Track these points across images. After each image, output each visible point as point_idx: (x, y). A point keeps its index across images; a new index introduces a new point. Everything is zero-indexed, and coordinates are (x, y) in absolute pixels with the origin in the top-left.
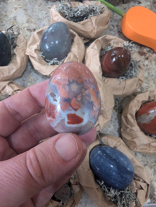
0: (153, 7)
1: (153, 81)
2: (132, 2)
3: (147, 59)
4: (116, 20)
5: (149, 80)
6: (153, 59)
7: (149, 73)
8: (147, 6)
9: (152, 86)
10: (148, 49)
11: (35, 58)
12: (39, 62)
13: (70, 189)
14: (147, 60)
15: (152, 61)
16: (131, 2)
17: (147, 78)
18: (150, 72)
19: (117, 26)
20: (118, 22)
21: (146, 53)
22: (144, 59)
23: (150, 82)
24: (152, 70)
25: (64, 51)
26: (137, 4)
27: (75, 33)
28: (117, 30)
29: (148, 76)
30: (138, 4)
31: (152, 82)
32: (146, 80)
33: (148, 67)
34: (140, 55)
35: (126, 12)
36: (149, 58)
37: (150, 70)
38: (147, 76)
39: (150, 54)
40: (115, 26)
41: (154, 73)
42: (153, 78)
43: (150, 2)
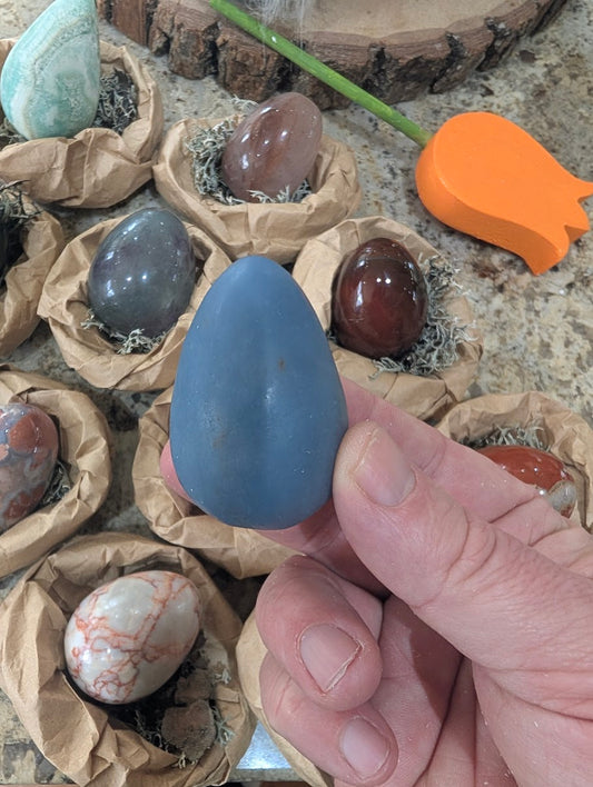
0: (534, 108)
1: (517, 367)
2: (463, 90)
3: (501, 289)
4: (404, 151)
5: (504, 363)
6: (521, 291)
7: (503, 340)
8: (514, 106)
9: (510, 384)
10: (508, 257)
11: (68, 327)
12: (81, 343)
13: (215, 717)
14: (500, 295)
15: (517, 296)
16: (458, 87)
17: (494, 356)
18: (508, 334)
19: (406, 171)
20: (410, 157)
21: (500, 269)
22: (490, 290)
23: (506, 370)
24: (515, 328)
25: (168, 305)
26: (480, 97)
27: (209, 243)
28: (404, 184)
29: (500, 349)
30: (483, 96)
31: (513, 370)
32: (492, 361)
33: (503, 317)
34: (477, 275)
35: (439, 122)
36: (506, 286)
37: (508, 330)
38: (495, 351)
39: (514, 273)
40: (399, 172)
41: (520, 340)
42: (516, 357)
43: (524, 91)
